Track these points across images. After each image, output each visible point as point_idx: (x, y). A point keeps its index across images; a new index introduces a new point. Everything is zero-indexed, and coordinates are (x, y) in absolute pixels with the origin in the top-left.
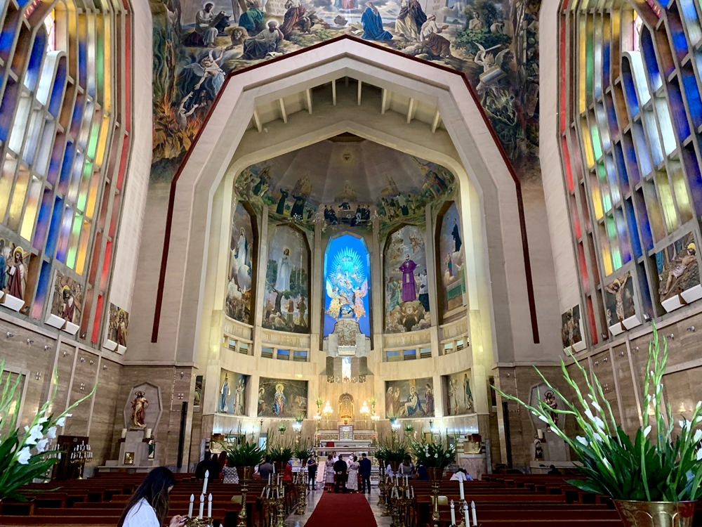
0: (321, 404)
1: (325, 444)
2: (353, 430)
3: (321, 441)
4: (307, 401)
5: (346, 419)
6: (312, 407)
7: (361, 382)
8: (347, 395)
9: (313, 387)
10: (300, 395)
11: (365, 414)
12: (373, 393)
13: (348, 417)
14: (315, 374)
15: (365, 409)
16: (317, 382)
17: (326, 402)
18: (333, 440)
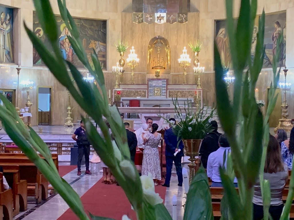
0: (124, 51)
1: (128, 102)
2: (167, 84)
3: (122, 98)
4: (105, 48)
5: (158, 70)
6: (112, 55)
7: (181, 22)
8: (160, 38)
9: (114, 29)
10: (96, 40)
11: (184, 63)
12: (197, 37)
13: (161, 68)
14: (116, 10)
15: (184, 58)
16: (119, 22)
17: (130, 48)
18: (138, 98)
